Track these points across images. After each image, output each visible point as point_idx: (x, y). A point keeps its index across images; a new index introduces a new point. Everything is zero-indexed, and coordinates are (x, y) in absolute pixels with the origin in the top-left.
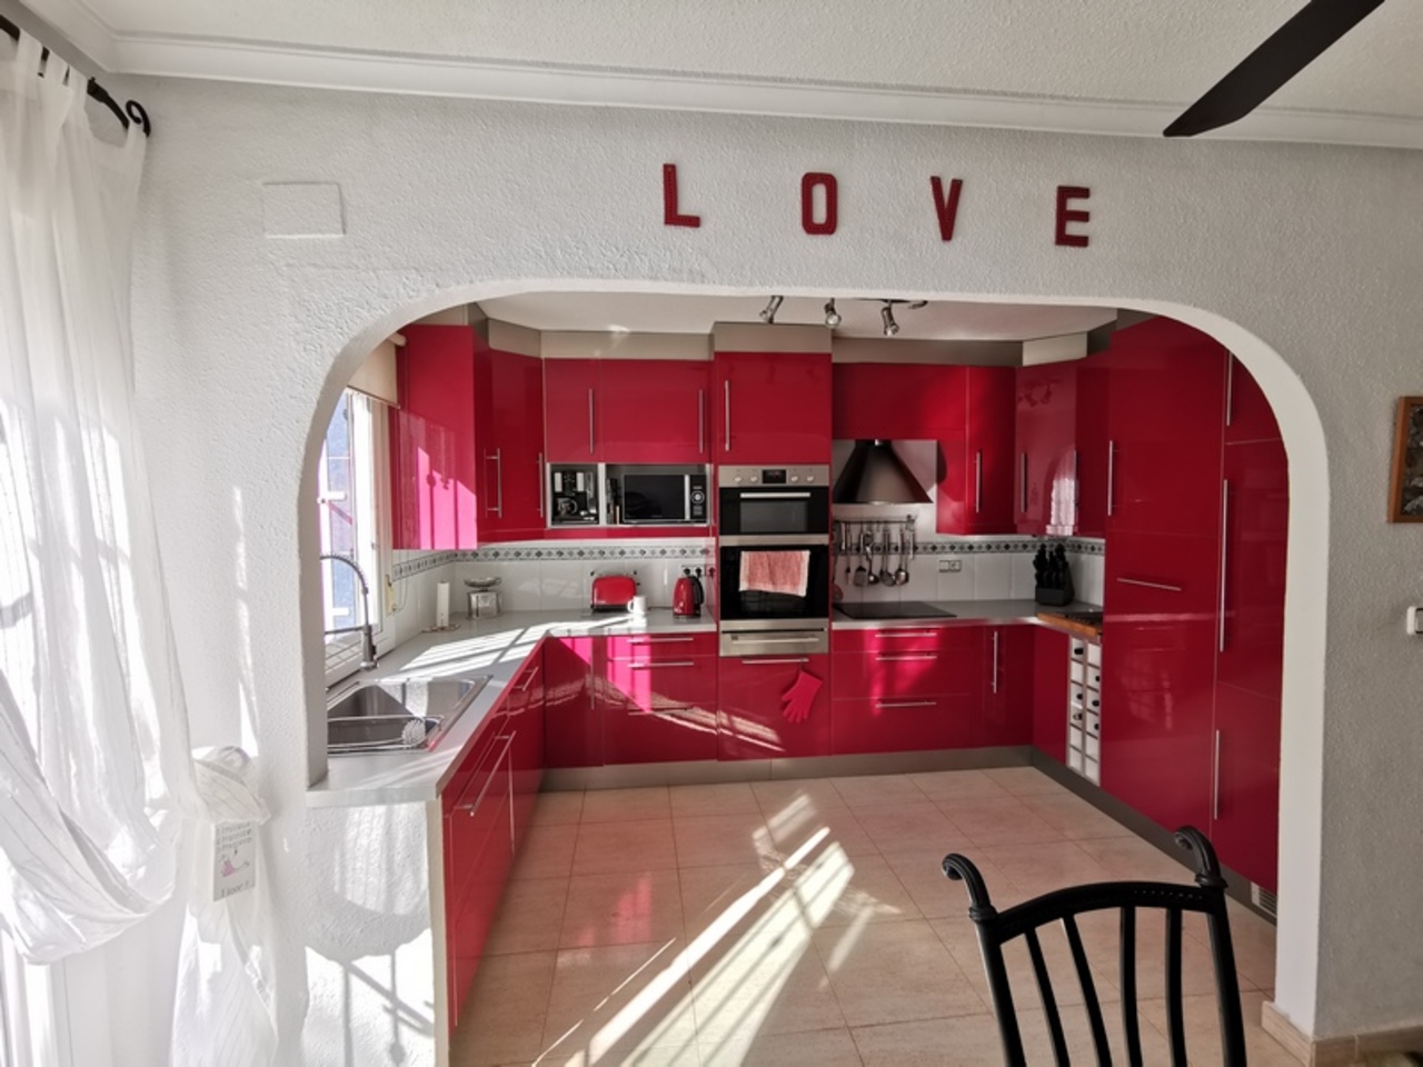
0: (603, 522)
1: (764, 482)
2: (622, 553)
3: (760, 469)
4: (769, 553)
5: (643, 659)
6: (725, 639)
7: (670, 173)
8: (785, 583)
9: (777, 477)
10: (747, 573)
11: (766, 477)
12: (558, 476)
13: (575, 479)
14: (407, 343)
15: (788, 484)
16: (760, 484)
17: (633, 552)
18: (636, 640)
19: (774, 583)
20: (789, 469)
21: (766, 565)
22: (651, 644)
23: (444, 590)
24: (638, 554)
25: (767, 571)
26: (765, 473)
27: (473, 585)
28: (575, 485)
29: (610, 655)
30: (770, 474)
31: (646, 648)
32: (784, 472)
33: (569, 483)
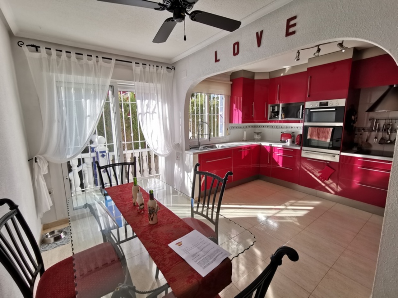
0: (280, 119)
1: (320, 106)
2: (292, 127)
3: (318, 102)
4: (318, 128)
5: (281, 154)
6: (303, 152)
7: (216, 52)
8: (322, 138)
9: (325, 104)
10: (310, 134)
11: (321, 104)
12: (271, 107)
13: (275, 108)
14: (233, 83)
15: (329, 106)
16: (319, 107)
17: (295, 127)
18: (280, 149)
19: (319, 137)
20: (329, 101)
21: (316, 131)
22: (283, 150)
23: (245, 133)
24: (296, 128)
25: (317, 133)
26: (320, 103)
27: (255, 133)
28: (275, 110)
29: (274, 151)
30: (322, 103)
31: (282, 151)
32: (327, 102)
33: (273, 109)
